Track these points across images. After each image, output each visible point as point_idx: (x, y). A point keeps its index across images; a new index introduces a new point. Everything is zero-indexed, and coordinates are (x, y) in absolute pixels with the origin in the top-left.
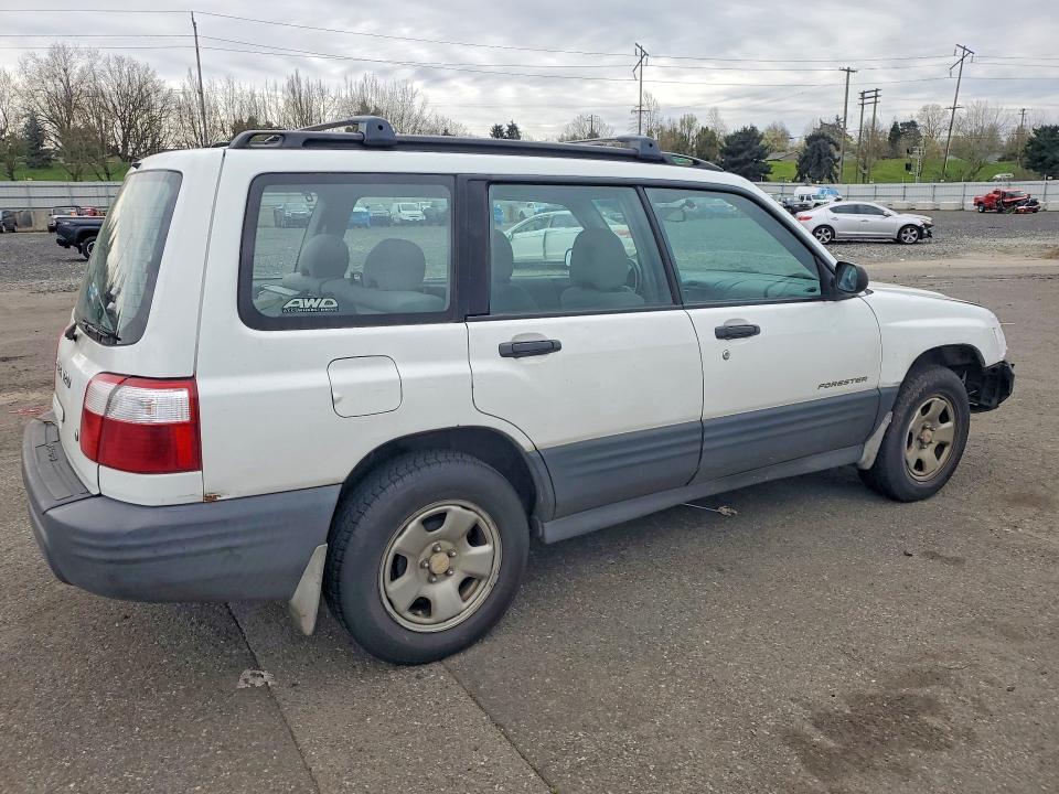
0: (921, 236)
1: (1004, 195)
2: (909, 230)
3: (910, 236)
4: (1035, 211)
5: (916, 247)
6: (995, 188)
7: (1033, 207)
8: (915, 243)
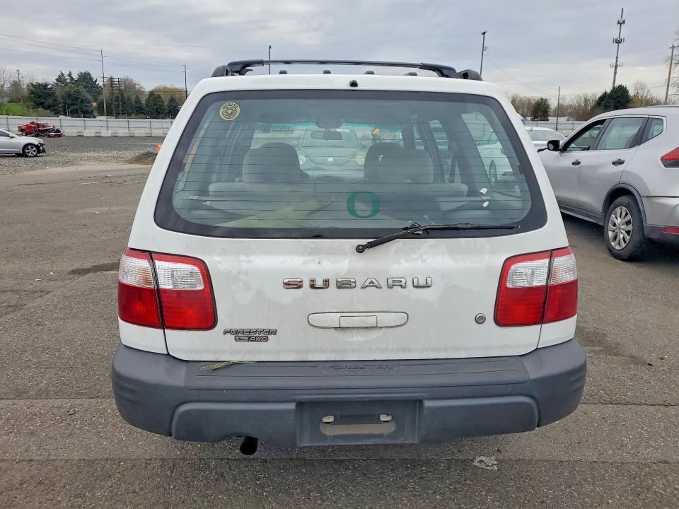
0: (39, 152)
1: (38, 125)
2: (29, 147)
3: (31, 151)
4: (60, 136)
5: (35, 159)
6: (31, 121)
7: (58, 134)
8: (35, 156)
